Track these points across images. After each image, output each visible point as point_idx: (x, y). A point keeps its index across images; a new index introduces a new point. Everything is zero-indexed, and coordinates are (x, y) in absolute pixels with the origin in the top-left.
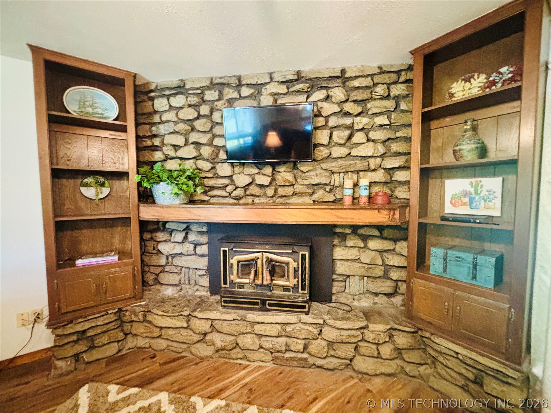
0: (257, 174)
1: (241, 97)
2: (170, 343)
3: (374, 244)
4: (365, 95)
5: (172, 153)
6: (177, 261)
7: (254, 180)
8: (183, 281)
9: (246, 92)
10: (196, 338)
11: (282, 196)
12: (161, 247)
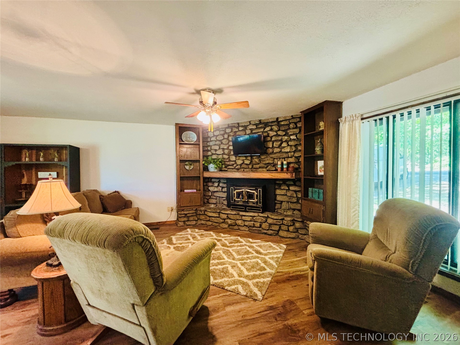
0: (245, 159)
1: (239, 131)
2: (213, 223)
3: (292, 188)
4: (287, 127)
5: (214, 152)
6: (216, 194)
7: (244, 162)
8: (217, 202)
9: (241, 129)
10: (221, 221)
11: (255, 168)
12: (210, 188)
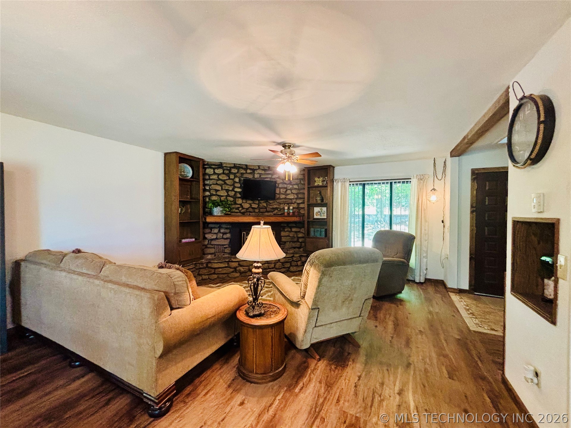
0: (253, 203)
1: (246, 173)
2: (219, 275)
3: (294, 230)
5: (214, 193)
6: (213, 242)
7: (251, 205)
8: (216, 252)
9: (249, 171)
10: (232, 270)
11: (262, 212)
12: (207, 236)
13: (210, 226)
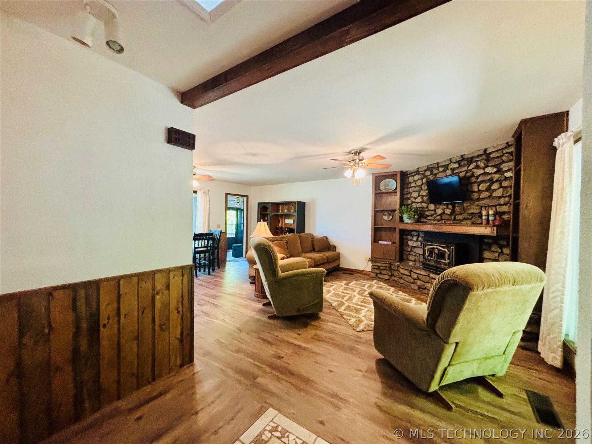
0: (446, 208)
1: (440, 172)
3: (505, 251)
4: (498, 161)
5: (414, 200)
6: (415, 250)
7: (444, 211)
8: (416, 260)
9: (441, 169)
11: (458, 220)
12: (409, 242)
13: (413, 233)
